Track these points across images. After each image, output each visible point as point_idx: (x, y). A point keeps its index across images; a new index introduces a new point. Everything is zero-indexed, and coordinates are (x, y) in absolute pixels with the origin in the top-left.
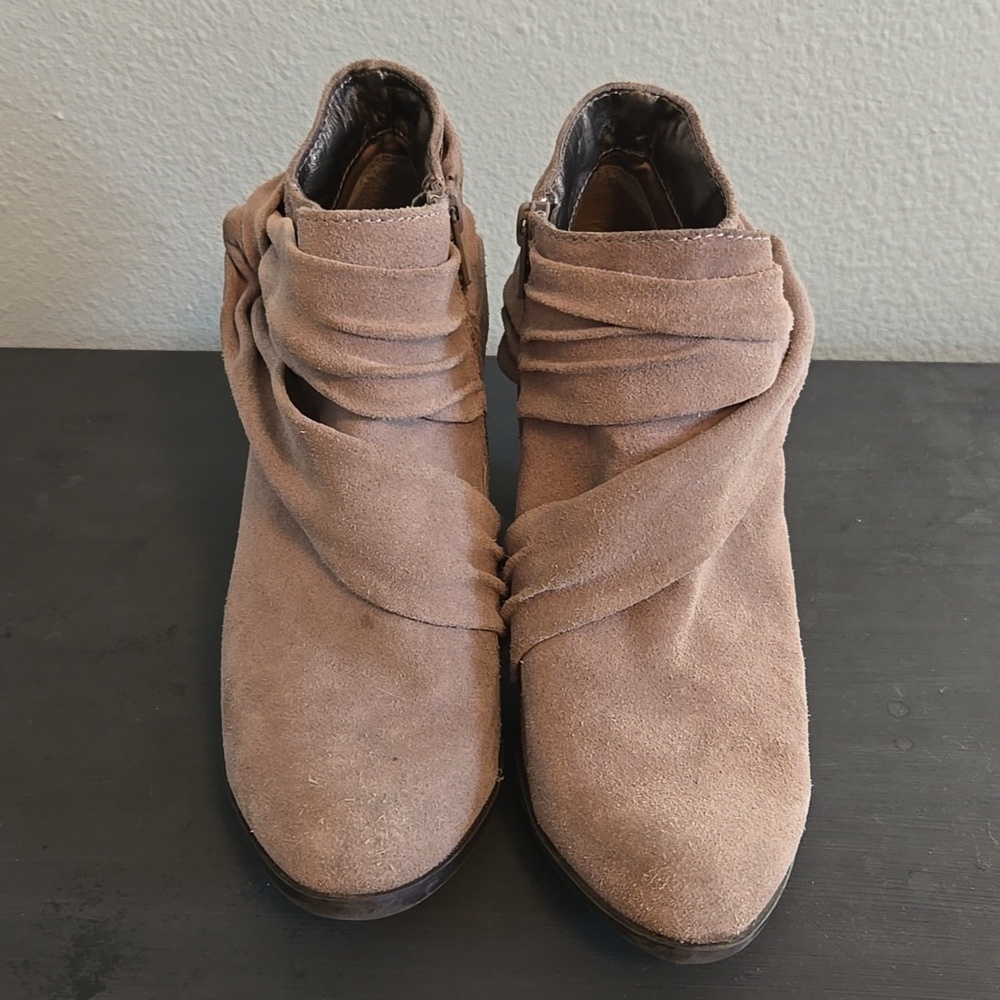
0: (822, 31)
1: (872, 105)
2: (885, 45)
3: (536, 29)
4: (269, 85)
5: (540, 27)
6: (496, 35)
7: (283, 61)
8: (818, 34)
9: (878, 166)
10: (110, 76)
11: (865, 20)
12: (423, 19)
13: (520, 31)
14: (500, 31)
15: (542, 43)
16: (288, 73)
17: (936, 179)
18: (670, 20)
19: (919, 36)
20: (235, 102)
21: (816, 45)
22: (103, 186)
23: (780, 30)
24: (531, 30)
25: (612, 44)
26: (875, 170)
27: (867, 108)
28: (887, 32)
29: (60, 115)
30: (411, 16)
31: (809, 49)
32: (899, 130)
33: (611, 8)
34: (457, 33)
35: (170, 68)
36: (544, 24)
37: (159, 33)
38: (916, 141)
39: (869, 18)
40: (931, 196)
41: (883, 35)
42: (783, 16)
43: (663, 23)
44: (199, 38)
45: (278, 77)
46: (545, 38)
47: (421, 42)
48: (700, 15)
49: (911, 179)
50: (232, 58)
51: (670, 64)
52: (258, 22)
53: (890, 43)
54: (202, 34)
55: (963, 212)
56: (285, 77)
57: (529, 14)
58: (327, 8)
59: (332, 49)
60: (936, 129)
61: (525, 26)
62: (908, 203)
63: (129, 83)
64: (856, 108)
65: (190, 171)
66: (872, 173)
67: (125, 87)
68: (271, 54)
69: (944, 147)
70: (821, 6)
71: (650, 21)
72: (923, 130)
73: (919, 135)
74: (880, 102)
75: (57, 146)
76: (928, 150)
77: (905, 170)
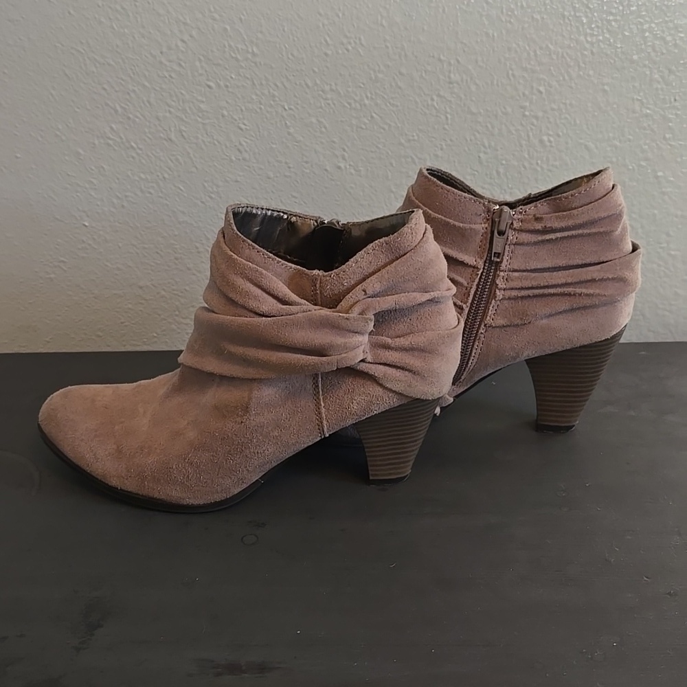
0: (504, 162)
2: (539, 169)
3: (348, 167)
4: (203, 202)
5: (350, 165)
6: (326, 170)
7: (210, 189)
8: (502, 164)
10: (115, 201)
11: (527, 156)
12: (286, 163)
13: (339, 168)
14: (328, 168)
15: (351, 174)
18: (420, 159)
19: (557, 163)
20: (183, 213)
21: (501, 170)
22: (108, 264)
23: (480, 162)
24: (345, 167)
25: (390, 174)
28: (539, 162)
29: (87, 224)
30: (280, 162)
31: (498, 173)
33: (388, 153)
34: (305, 170)
35: (148, 195)
36: (352, 163)
37: (142, 176)
39: (529, 154)
41: (537, 164)
42: (482, 155)
43: (417, 160)
44: (164, 178)
45: (208, 198)
46: (353, 171)
47: (286, 176)
50: (182, 188)
52: (197, 168)
53: (542, 168)
54: (166, 176)
56: (211, 198)
57: (344, 158)
58: (233, 158)
59: (237, 181)
61: (342, 165)
63: (125, 204)
65: (158, 253)
67: (123, 206)
68: (204, 186)
70: (501, 148)
71: (410, 160)
75: (83, 241)
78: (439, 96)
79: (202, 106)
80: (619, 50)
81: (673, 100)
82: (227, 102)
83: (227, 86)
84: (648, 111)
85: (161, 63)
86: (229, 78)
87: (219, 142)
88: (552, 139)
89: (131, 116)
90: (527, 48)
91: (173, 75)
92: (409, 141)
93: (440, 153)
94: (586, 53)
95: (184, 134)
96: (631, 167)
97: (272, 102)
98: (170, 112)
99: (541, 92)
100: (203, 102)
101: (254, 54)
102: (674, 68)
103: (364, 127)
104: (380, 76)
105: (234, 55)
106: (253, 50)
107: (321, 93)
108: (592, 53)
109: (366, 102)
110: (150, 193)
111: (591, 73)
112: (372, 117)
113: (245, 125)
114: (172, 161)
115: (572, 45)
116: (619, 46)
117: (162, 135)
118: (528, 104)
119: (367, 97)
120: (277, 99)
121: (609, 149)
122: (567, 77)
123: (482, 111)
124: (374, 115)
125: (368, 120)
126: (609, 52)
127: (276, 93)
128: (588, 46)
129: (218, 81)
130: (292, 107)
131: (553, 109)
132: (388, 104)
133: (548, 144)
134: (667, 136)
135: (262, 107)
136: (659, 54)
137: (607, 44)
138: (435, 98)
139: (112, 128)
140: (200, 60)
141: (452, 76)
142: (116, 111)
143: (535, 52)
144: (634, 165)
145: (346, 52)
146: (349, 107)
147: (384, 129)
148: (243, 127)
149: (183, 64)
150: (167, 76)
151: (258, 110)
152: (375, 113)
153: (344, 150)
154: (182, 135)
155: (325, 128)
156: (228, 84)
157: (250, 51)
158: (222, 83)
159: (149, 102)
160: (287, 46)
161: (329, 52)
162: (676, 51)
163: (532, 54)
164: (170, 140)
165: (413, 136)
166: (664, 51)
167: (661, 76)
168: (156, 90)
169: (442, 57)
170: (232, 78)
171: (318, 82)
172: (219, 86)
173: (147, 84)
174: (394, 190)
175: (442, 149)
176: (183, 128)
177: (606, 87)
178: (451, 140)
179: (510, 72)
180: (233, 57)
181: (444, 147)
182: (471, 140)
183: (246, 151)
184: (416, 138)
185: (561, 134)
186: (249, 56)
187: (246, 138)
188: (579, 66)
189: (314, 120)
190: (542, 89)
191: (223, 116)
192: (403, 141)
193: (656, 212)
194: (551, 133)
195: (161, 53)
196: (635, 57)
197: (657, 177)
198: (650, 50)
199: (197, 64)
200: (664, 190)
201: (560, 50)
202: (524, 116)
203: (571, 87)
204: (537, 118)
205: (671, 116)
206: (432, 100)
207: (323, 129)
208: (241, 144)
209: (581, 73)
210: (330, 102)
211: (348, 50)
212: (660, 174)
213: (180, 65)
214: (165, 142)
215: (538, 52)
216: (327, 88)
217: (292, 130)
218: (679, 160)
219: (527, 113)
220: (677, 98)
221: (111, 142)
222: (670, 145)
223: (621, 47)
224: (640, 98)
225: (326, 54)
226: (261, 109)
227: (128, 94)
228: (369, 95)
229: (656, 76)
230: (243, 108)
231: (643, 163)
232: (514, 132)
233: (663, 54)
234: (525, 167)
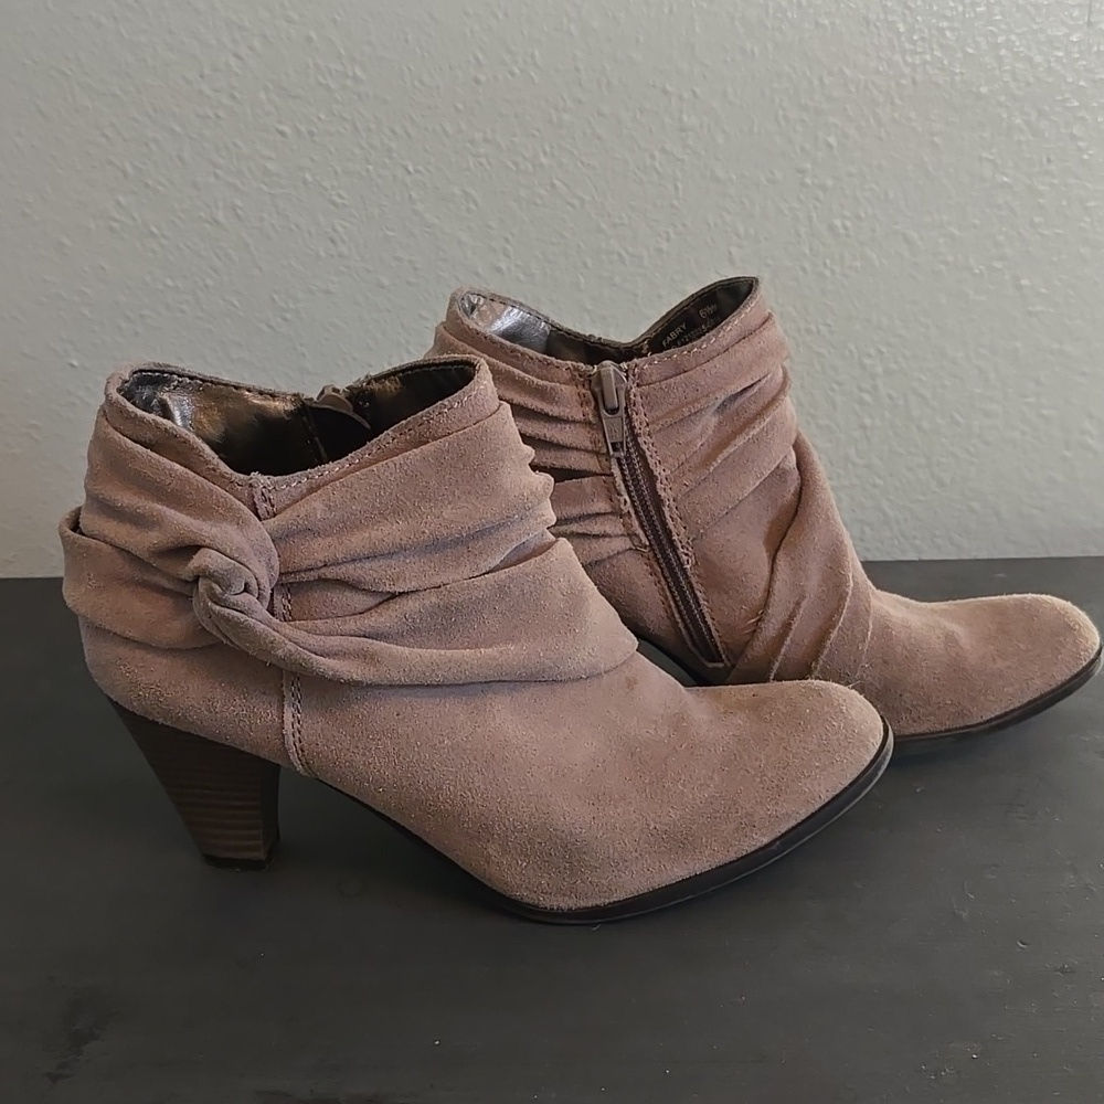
0: (770, 262)
1: (822, 328)
2: (828, 273)
3: (513, 268)
4: (270, 327)
5: (517, 266)
7: (283, 305)
8: (767, 265)
9: (835, 386)
10: (123, 324)
11: (807, 251)
12: (410, 262)
13: (499, 270)
14: (480, 270)
16: (288, 316)
17: (890, 397)
18: (633, 255)
19: (858, 264)
20: (238, 344)
24: (509, 269)
25: (582, 280)
26: (833, 390)
27: (819, 331)
28: (828, 262)
29: (75, 363)
30: (398, 259)
32: (851, 352)
33: (579, 246)
34: (442, 274)
35: (179, 314)
36: (519, 263)
37: (169, 282)
38: (867, 361)
39: (811, 249)
40: (887, 414)
41: (825, 264)
42: (734, 250)
43: (627, 258)
44: (206, 286)
45: (279, 319)
46: (522, 277)
47: (408, 283)
48: (660, 250)
49: (867, 397)
50: (236, 303)
51: (636, 296)
52: (260, 269)
53: (833, 272)
54: (209, 282)
55: (919, 428)
56: (285, 320)
57: (506, 255)
58: (322, 254)
59: (328, 292)
60: (884, 349)
61: (503, 266)
62: (868, 421)
63: (141, 330)
64: (809, 331)
66: (830, 393)
67: (137, 334)
68: (273, 299)
69: (893, 366)
70: (766, 239)
71: (615, 257)
72: (873, 352)
73: (869, 356)
74: (829, 325)
75: (70, 393)
76: (879, 370)
77: (861, 390)
78: (664, 151)
79: (270, 166)
80: (958, 78)
81: (1045, 161)
82: (313, 160)
83: (311, 133)
84: (1005, 179)
85: (201, 92)
86: (316, 120)
87: (297, 226)
88: (848, 224)
89: (150, 182)
90: (808, 73)
91: (221, 114)
92: (614, 225)
93: (664, 246)
94: (903, 82)
95: (240, 212)
96: (977, 271)
97: (387, 161)
98: (216, 176)
99: (830, 146)
100: (270, 158)
101: (355, 78)
102: (1046, 108)
103: (539, 202)
104: (566, 117)
105: (321, 80)
106: (355, 73)
107: (468, 145)
108: (914, 82)
109: (544, 160)
110: (183, 312)
111: (913, 115)
112: (553, 185)
113: (341, 197)
114: (218, 257)
115: (881, 69)
116: (958, 71)
117: (202, 214)
118: (809, 166)
119: (545, 154)
120: (395, 155)
121: (941, 240)
122: (872, 121)
123: (734, 177)
124: (556, 182)
125: (547, 190)
126: (941, 82)
127: (393, 145)
128: (907, 70)
129: (297, 124)
130: (421, 168)
131: (850, 175)
132: (579, 164)
133: (842, 231)
134: (1036, 220)
135: (370, 167)
136: (1022, 85)
137: (939, 69)
138: (657, 154)
139: (118, 203)
140: (266, 89)
141: (685, 118)
142: (125, 174)
143: (821, 79)
144: (981, 267)
145: (510, 77)
146: (514, 168)
147: (573, 206)
148: (338, 200)
149: (237, 95)
150: (211, 115)
151: (364, 174)
152: (557, 179)
153: (507, 240)
154: (238, 215)
155: (475, 203)
156: (314, 130)
157: (351, 74)
158: (303, 128)
159: (180, 158)
160: (412, 68)
161: (482, 78)
162: (1050, 80)
163: (816, 82)
164: (216, 222)
165: (621, 218)
166: (1031, 80)
167: (1024, 120)
168: (191, 138)
169: (668, 87)
170: (320, 119)
171: (464, 126)
172: (298, 132)
173: (178, 129)
174: (589, 307)
175: (668, 240)
176: (239, 203)
177: (936, 139)
178: (684, 225)
179: (781, 112)
180: (321, 84)
181: (672, 235)
182: (715, 225)
183: (343, 241)
184: (626, 221)
185: (863, 215)
186: (349, 83)
187: (343, 219)
188: (893, 103)
189: (457, 190)
190: (832, 140)
191: (305, 182)
192: (603, 226)
193: (1018, 344)
194: (847, 213)
195: (202, 77)
196: (984, 90)
197: (1019, 287)
198: (1007, 78)
199: (262, 95)
200: (1030, 308)
201: (862, 77)
202: (803, 185)
203: (881, 139)
204: (824, 188)
205: (1041, 187)
206: (653, 157)
207: (473, 207)
208: (335, 230)
209: (896, 115)
210: (483, 161)
211: (513, 74)
212: (1024, 282)
213: (233, 97)
214: (207, 225)
215: (826, 81)
216: (478, 136)
217: (420, 207)
218: (1055, 259)
219: (808, 181)
220: (1052, 157)
221: (115, 225)
222: (1041, 234)
223: (961, 73)
224: (992, 157)
225: (477, 81)
226: (368, 170)
227: (147, 144)
228: (548, 149)
229: (1018, 121)
230: (339, 169)
231: (998, 265)
232: (786, 212)
233: (1028, 84)
234: (804, 269)
